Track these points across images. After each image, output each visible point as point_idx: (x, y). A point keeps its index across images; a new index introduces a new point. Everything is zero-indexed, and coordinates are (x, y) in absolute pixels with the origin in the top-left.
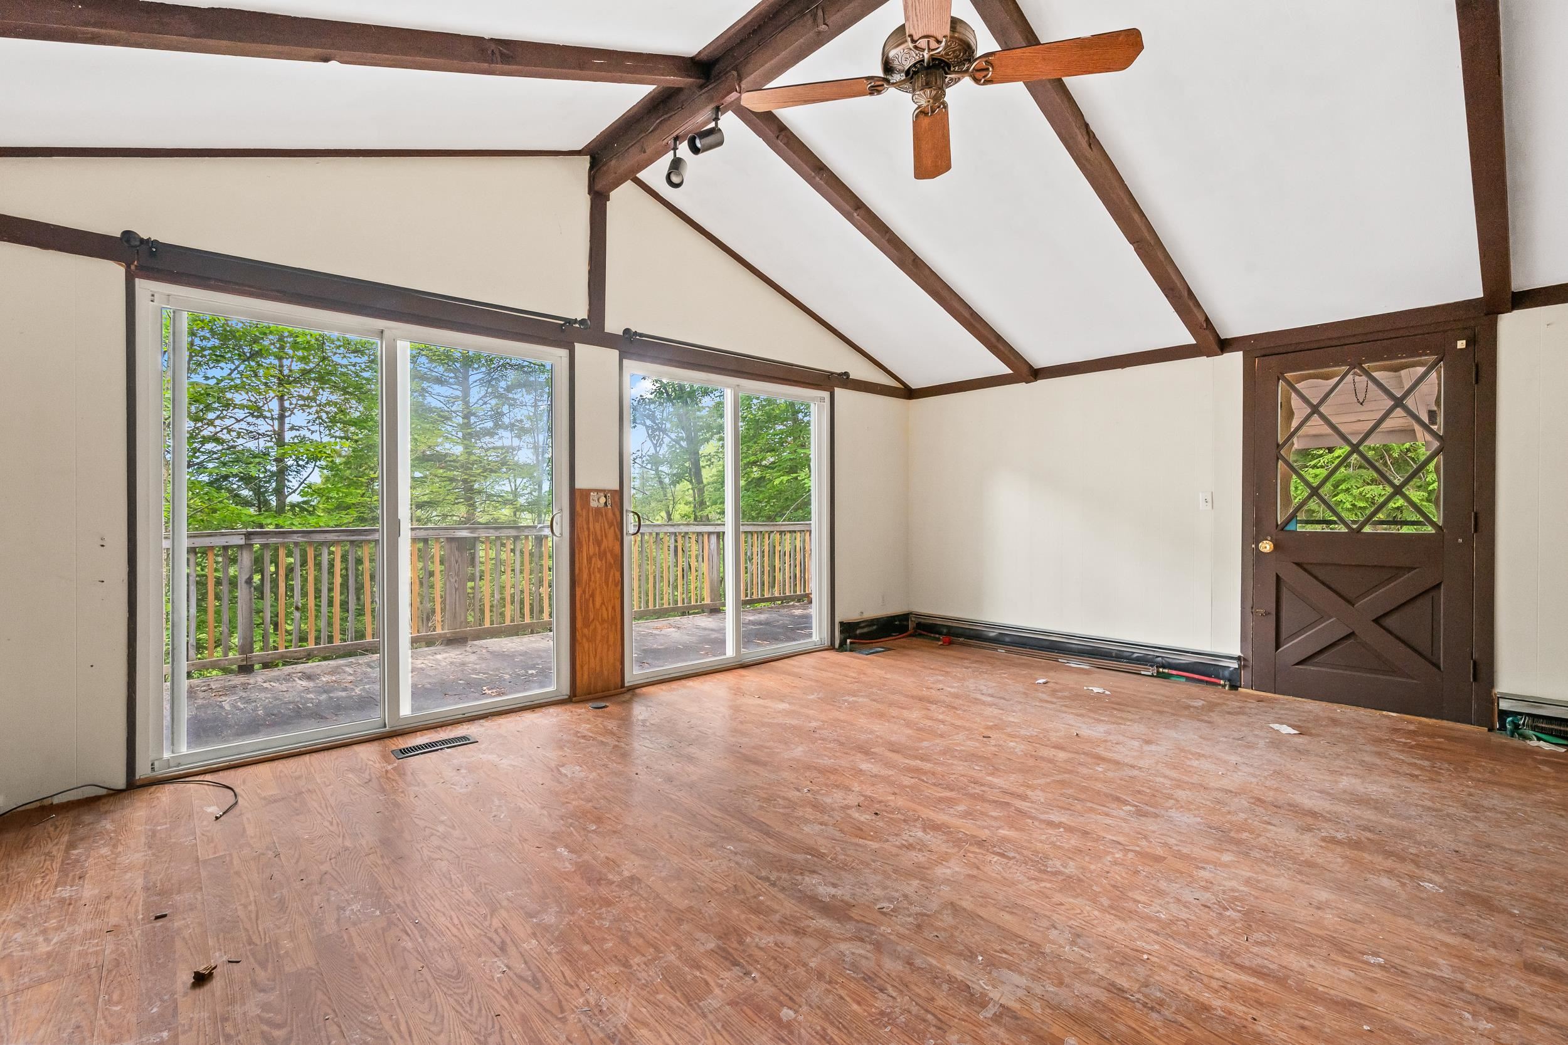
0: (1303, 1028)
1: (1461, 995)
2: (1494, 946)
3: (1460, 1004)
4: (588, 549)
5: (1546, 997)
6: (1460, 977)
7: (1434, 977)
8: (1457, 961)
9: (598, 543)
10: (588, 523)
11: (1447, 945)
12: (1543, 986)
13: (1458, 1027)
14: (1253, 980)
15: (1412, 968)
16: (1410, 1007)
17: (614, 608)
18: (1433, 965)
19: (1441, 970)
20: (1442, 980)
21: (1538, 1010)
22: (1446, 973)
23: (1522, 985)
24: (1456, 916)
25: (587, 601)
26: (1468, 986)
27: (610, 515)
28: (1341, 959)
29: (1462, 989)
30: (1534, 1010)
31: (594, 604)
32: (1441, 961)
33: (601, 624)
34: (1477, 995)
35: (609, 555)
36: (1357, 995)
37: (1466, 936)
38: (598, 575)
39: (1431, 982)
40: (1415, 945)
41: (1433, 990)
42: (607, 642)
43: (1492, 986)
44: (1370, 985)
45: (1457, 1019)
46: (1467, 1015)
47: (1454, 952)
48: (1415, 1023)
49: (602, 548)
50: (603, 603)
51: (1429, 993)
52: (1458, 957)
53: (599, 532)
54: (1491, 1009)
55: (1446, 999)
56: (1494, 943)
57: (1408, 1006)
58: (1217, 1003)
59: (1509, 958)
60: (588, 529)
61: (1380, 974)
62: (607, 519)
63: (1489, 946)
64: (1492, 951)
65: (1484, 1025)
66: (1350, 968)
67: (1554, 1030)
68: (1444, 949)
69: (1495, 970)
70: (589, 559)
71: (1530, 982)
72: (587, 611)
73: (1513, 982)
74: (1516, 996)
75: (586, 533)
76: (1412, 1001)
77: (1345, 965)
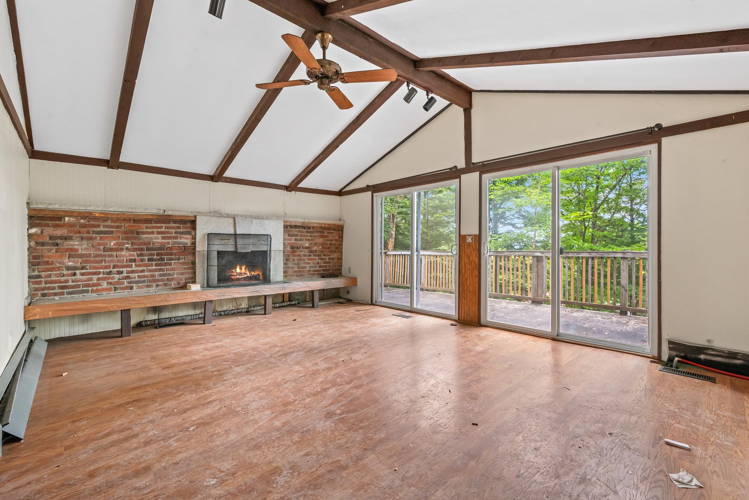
0: (187, 401)
1: (162, 438)
2: (165, 468)
3: (160, 435)
4: (465, 260)
5: (137, 459)
6: (167, 444)
7: (173, 437)
8: (172, 449)
9: (469, 258)
10: (465, 249)
11: (180, 452)
12: (140, 463)
13: (157, 428)
14: (208, 400)
15: (181, 434)
16: (171, 423)
17: (475, 287)
18: (177, 441)
19: (173, 441)
20: (170, 438)
21: (138, 452)
22: (171, 441)
23: (147, 458)
24: (187, 471)
25: (464, 282)
26: (162, 442)
27: (474, 245)
28: (199, 421)
29: (163, 440)
30: (139, 451)
31: (467, 284)
32: (175, 444)
33: (469, 293)
34: (158, 441)
35: (473, 263)
36: (185, 415)
37: (177, 464)
38: (468, 272)
39: (173, 435)
40: (187, 444)
41: (170, 433)
42: (472, 301)
43: (156, 448)
44: (185, 421)
45: (158, 429)
46: (156, 433)
47: (175, 452)
48: (167, 420)
49: (470, 260)
50: (470, 284)
51: (170, 431)
52: (173, 451)
53: (469, 253)
54: (151, 440)
55: (165, 433)
56: (166, 470)
57: (172, 423)
58: (207, 392)
59: (157, 467)
60: (465, 251)
61: (186, 425)
62: (472, 248)
63: (166, 466)
64: (164, 464)
65: (151, 434)
66: (195, 421)
67: (131, 448)
68: (178, 450)
69: (158, 456)
70: (465, 265)
71: (145, 461)
72: (464, 287)
73: (151, 456)
74: (147, 451)
75: (464, 253)
76: (172, 425)
77: (196, 420)
